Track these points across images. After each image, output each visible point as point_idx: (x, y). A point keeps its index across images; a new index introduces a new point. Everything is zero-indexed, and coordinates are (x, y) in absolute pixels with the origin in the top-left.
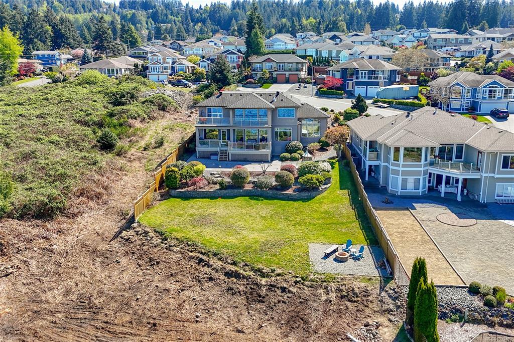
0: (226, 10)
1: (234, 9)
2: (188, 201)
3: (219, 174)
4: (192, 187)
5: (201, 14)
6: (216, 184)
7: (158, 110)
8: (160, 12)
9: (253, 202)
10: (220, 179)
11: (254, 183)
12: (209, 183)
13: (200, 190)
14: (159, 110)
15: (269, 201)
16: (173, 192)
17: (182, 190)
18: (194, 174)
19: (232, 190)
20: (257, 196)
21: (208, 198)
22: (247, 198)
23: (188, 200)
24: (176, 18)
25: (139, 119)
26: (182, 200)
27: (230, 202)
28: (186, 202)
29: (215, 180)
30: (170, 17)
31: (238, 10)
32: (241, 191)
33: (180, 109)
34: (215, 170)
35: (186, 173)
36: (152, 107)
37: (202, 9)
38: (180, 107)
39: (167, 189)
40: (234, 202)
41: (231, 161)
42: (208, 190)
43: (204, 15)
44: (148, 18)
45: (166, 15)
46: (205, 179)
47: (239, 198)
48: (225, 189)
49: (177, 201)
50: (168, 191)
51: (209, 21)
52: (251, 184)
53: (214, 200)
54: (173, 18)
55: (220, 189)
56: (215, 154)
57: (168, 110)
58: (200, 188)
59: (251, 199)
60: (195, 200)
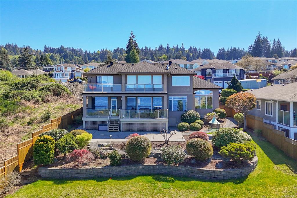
0: (110, 53)
1: (115, 52)
2: (64, 185)
3: (109, 146)
4: (71, 164)
5: (95, 56)
6: (105, 157)
7: (52, 95)
8: (69, 54)
9: (160, 184)
10: (110, 152)
11: (156, 156)
12: (96, 157)
13: (83, 168)
14: (54, 95)
15: (184, 183)
16: (43, 171)
17: (56, 168)
18: (76, 145)
19: (128, 167)
20: (163, 175)
21: (93, 178)
22: (150, 178)
23: (63, 183)
24: (79, 58)
25: (33, 101)
26: (55, 183)
27: (125, 185)
28: (60, 186)
29: (105, 153)
30: (75, 57)
31: (118, 53)
32: (141, 167)
33: (73, 95)
34: (103, 141)
35: (64, 144)
36: (48, 92)
37: (95, 53)
38: (73, 94)
39: (36, 166)
40: (133, 186)
41: (123, 131)
42: (93, 167)
43: (96, 56)
44: (61, 57)
45: (73, 56)
46: (92, 152)
47: (138, 178)
48: (118, 165)
49: (47, 185)
50: (37, 169)
51: (100, 59)
52: (153, 158)
53: (102, 182)
54: (77, 58)
55: (111, 165)
56: (105, 124)
57: (61, 96)
58: (83, 165)
59: (157, 180)
60: (74, 182)
